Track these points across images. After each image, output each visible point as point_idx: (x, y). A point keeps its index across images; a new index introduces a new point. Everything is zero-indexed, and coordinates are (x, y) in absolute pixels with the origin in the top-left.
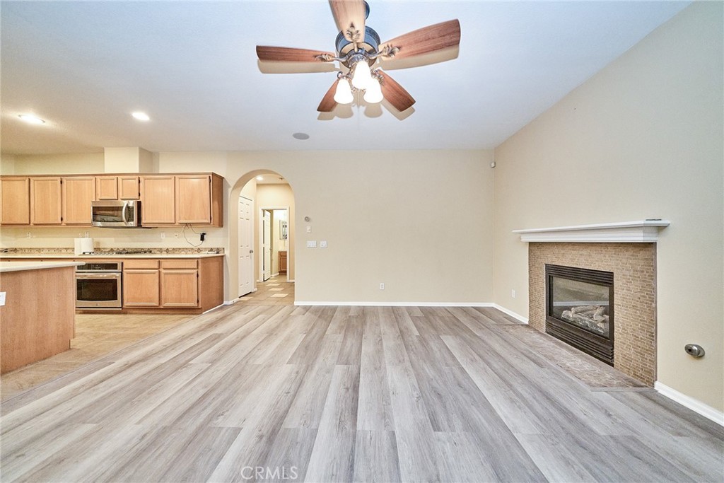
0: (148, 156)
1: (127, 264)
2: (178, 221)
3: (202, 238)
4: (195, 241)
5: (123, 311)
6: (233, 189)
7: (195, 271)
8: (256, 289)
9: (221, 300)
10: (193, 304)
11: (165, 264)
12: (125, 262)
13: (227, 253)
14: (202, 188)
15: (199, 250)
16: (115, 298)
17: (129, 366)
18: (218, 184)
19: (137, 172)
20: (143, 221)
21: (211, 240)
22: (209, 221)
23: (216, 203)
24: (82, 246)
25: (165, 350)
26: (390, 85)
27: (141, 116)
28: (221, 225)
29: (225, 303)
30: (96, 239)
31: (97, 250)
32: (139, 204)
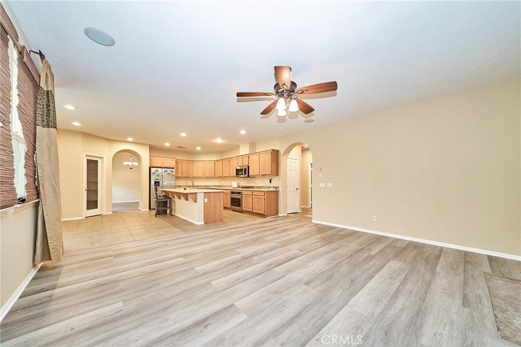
0: (253, 145)
1: (244, 192)
2: (260, 174)
3: (270, 182)
4: (267, 183)
5: (242, 212)
6: (283, 155)
7: (263, 197)
8: (301, 211)
9: (277, 213)
10: (263, 213)
11: (254, 193)
12: (243, 192)
13: (280, 189)
14: (268, 158)
15: (269, 187)
16: (240, 206)
17: (230, 229)
18: (275, 154)
19: (248, 153)
20: (250, 174)
21: (274, 184)
22: (270, 173)
23: (274, 164)
24: (234, 184)
25: (242, 227)
26: (301, 103)
27: (243, 132)
28: (277, 175)
29: (279, 215)
30: (238, 182)
31: (239, 186)
32: (248, 167)
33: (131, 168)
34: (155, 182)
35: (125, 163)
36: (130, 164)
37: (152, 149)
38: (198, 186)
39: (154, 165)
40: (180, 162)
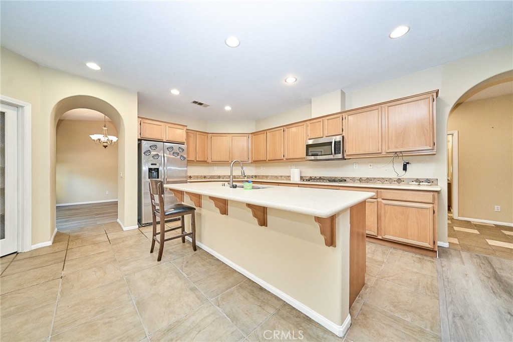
3: (405, 168)
7: (431, 206)
19: (340, 111)
20: (347, 153)
22: (431, 148)
32: (343, 138)
33: (105, 147)
34: (150, 170)
35: (95, 137)
36: (103, 138)
37: (143, 102)
38: (219, 177)
39: (147, 136)
40: (192, 135)
